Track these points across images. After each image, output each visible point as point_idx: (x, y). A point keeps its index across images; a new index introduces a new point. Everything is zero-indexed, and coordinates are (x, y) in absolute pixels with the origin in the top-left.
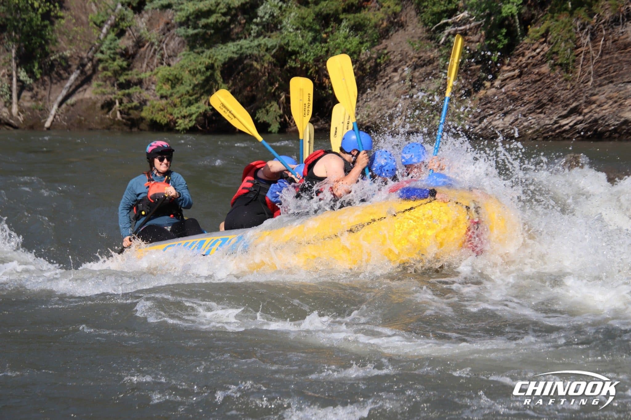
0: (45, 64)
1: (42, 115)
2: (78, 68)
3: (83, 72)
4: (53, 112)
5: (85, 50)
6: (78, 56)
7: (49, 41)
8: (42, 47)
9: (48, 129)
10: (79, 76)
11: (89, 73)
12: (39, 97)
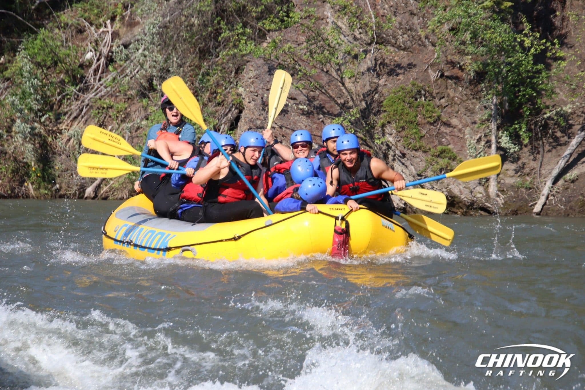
0: (536, 124)
1: (529, 195)
2: (582, 130)
4: (545, 191)
7: (543, 92)
8: (532, 100)
9: (538, 214)
12: (527, 170)
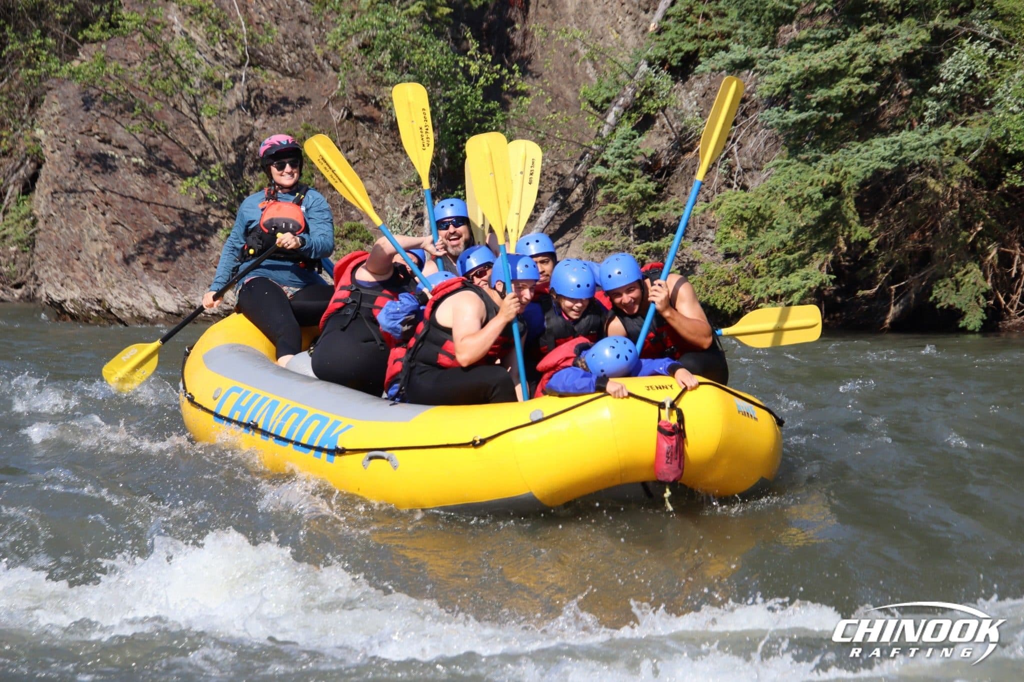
2: (555, 198)
3: (564, 206)
5: (571, 160)
6: (555, 174)
10: (556, 214)
11: (577, 207)
